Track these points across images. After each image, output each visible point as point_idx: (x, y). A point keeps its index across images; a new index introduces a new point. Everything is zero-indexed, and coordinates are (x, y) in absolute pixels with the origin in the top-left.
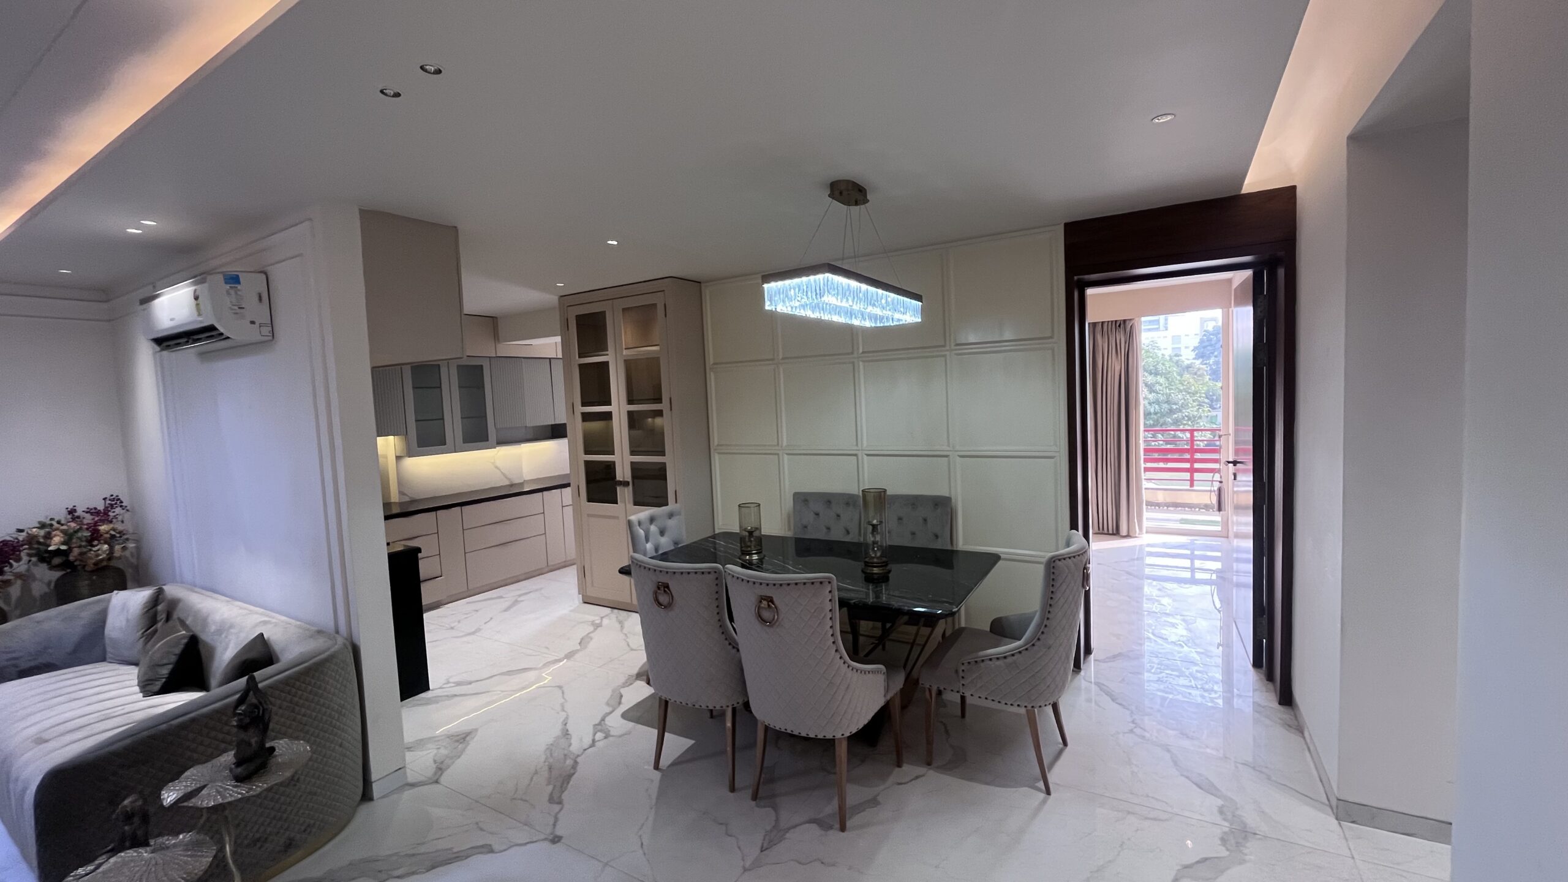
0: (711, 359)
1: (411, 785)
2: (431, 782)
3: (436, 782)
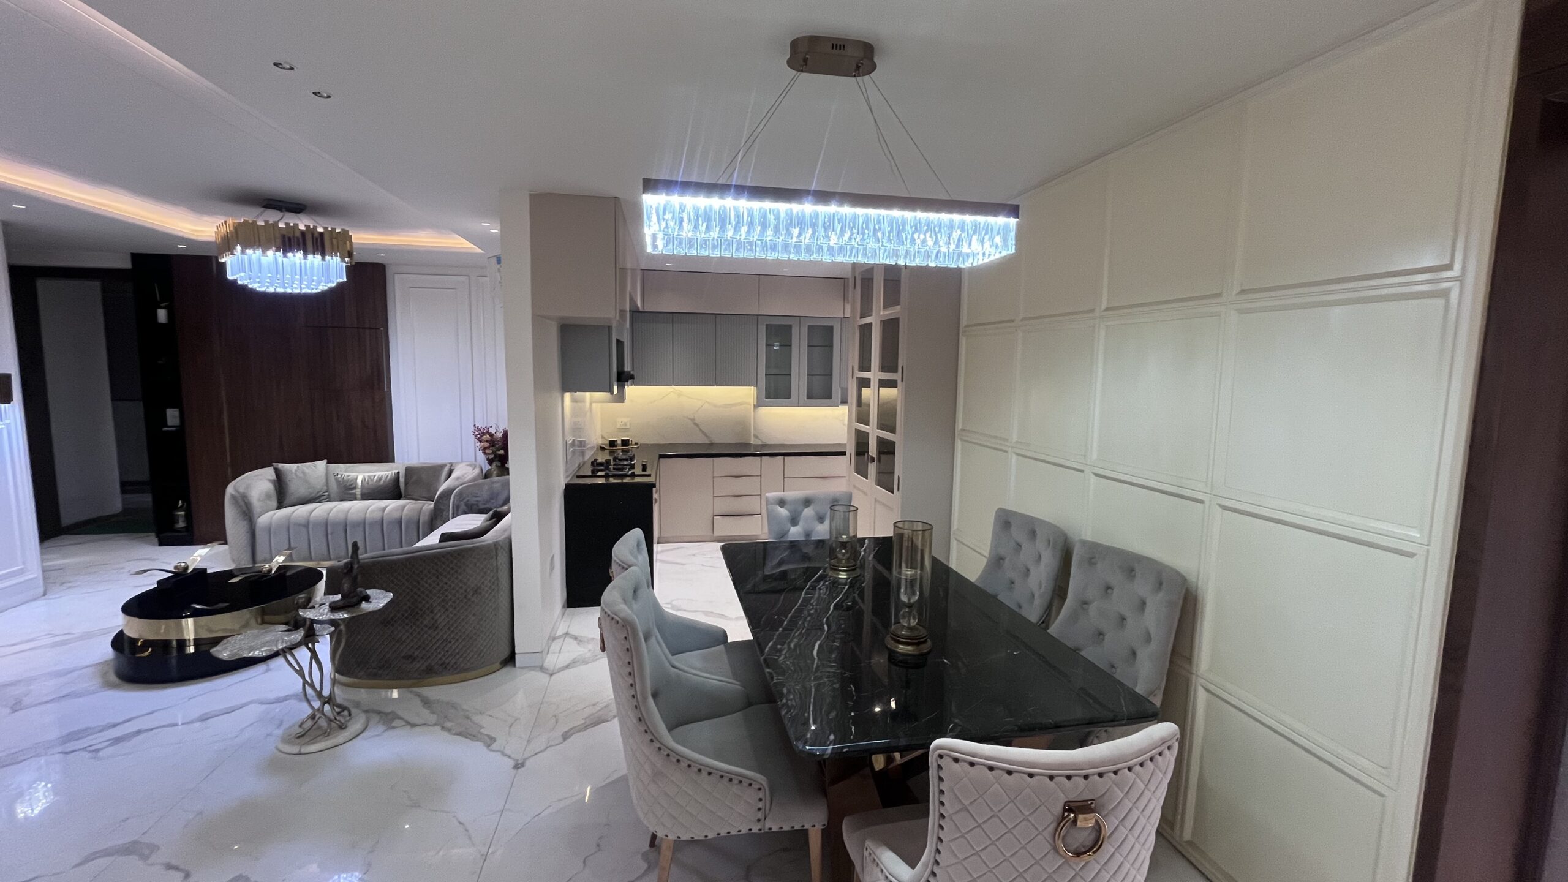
0: (964, 321)
1: (542, 668)
2: (551, 672)
3: (551, 675)
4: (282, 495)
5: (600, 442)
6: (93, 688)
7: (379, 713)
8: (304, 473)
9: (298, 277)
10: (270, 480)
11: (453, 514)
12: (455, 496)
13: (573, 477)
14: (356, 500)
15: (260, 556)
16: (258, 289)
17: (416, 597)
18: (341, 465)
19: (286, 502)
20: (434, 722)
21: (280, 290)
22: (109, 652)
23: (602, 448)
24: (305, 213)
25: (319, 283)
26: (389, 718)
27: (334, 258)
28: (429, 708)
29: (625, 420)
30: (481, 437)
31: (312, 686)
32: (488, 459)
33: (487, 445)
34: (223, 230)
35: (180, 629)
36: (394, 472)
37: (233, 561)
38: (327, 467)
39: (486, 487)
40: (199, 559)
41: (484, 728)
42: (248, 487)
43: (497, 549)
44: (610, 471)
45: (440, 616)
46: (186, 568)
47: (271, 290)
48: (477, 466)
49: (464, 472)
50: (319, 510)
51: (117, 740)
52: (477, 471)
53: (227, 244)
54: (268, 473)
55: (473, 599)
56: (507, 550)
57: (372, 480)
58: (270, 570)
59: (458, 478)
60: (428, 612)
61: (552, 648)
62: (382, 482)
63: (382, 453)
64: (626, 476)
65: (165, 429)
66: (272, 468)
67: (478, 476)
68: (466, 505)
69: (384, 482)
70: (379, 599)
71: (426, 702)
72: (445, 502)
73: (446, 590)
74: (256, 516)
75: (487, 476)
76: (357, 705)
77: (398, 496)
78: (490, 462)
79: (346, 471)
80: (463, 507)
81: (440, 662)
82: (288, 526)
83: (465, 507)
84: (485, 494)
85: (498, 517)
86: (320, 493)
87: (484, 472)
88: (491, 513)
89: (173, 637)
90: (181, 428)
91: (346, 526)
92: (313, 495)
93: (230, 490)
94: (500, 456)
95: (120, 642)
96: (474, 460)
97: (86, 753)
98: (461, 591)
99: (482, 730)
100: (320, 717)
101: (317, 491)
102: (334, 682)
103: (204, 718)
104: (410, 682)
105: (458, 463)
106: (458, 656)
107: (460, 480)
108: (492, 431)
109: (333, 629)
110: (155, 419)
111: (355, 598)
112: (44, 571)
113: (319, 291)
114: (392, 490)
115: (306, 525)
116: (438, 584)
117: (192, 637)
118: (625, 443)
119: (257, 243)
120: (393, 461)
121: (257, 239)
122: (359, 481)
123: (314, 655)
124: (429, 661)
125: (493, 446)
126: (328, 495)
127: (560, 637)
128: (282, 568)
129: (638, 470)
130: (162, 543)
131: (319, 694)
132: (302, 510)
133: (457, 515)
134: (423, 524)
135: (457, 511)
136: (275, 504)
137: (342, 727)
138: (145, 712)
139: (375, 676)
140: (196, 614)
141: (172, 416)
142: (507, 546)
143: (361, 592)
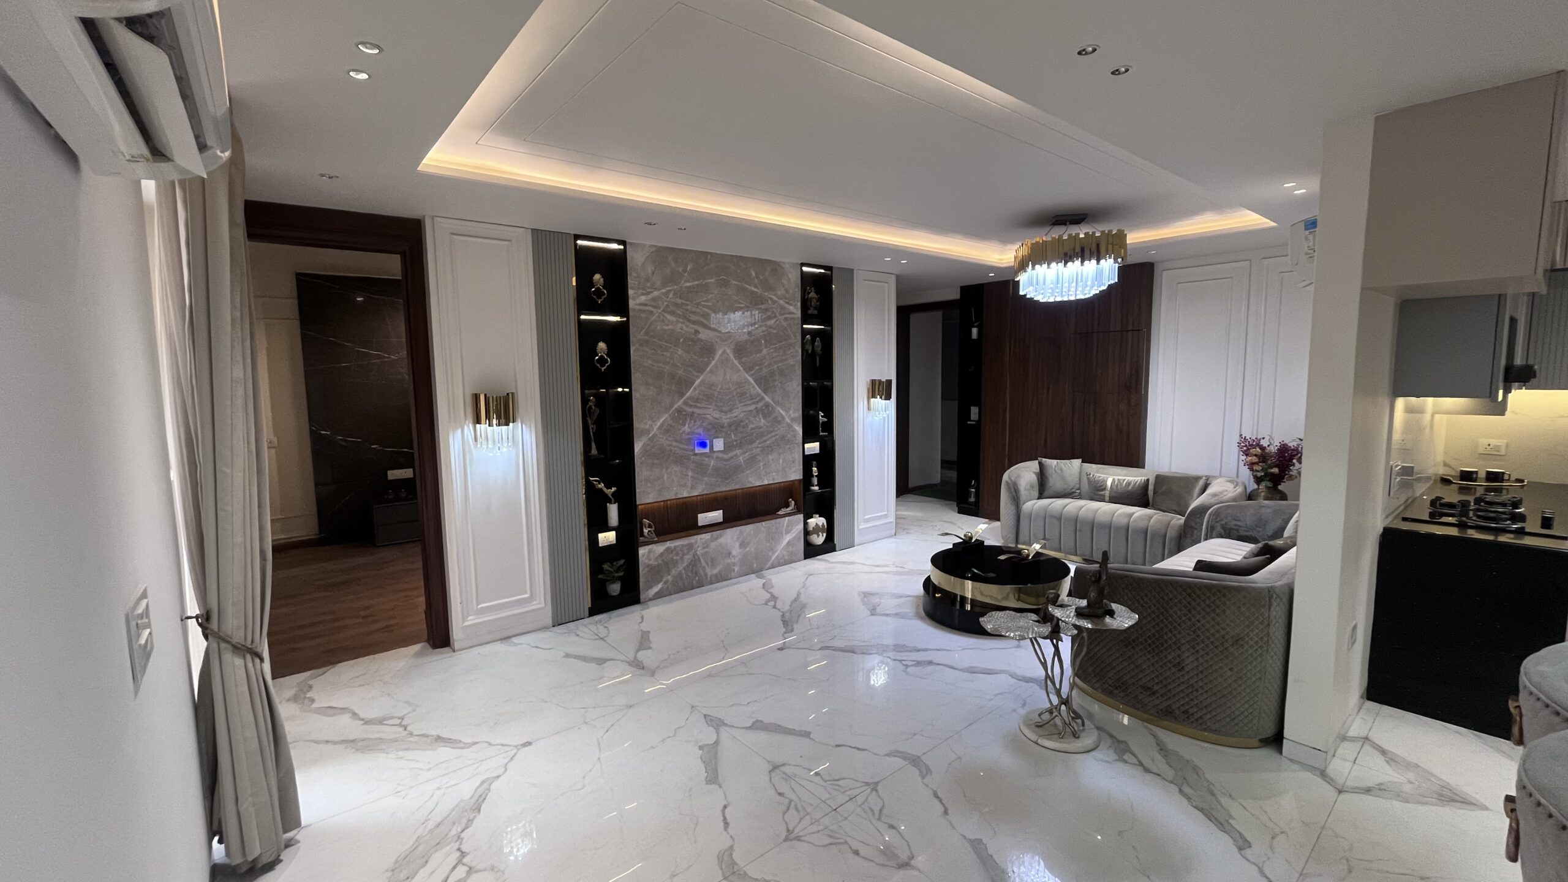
1: (1323, 774)
2: (1340, 787)
3: (1340, 792)
4: (1043, 489)
5: (1442, 471)
6: (910, 614)
7: (1112, 736)
8: (1061, 469)
9: (1074, 284)
10: (1035, 473)
11: (1206, 535)
12: (1210, 514)
13: (1395, 518)
14: (1103, 501)
15: (1022, 538)
16: (1041, 301)
17: (1162, 625)
18: (1094, 466)
19: (1046, 494)
20: (1169, 779)
21: (1059, 299)
22: (920, 590)
23: (1445, 481)
24: (1087, 223)
25: (1092, 287)
26: (1121, 749)
27: (1108, 260)
28: (1165, 756)
29: (1494, 442)
30: (1248, 449)
31: (1053, 683)
32: (1255, 477)
33: (1255, 459)
34: (1020, 254)
35: (963, 587)
36: (1143, 478)
37: (1003, 538)
38: (1082, 466)
39: (1252, 511)
40: (981, 531)
41: (1234, 819)
42: (1019, 476)
43: (1271, 597)
44: (1468, 518)
45: (1188, 657)
46: (971, 538)
47: (1051, 300)
48: (1240, 484)
49: (1225, 488)
50: (1072, 506)
51: (919, 663)
52: (1240, 489)
53: (1022, 266)
54: (1033, 466)
55: (1232, 650)
56: (1285, 600)
57: (1121, 484)
58: (1028, 555)
59: (1215, 495)
60: (1174, 647)
61: (1340, 751)
62: (1130, 487)
63: (1133, 457)
64: (1505, 531)
65: (969, 422)
66: (1037, 462)
67: (1240, 495)
68: (1223, 527)
69: (1133, 488)
70: (1123, 619)
71: (1162, 749)
72: (1198, 520)
73: (1199, 629)
74: (1022, 502)
75: (1251, 497)
76: (1091, 716)
77: (1145, 503)
78: (1258, 480)
79: (1097, 472)
80: (1219, 529)
81: (1183, 709)
82: (1046, 517)
83: (1222, 531)
84: (1248, 519)
85: (1271, 553)
86: (1074, 490)
87: (1249, 491)
88: (1260, 545)
89: (958, 592)
90: (979, 422)
91: (1093, 526)
92: (1067, 491)
93: (1005, 477)
94: (1273, 474)
95: (928, 583)
96: (1235, 476)
97: (901, 665)
98: (1217, 635)
99: (1231, 821)
100: (1057, 716)
101: (1071, 487)
102: (1072, 686)
103: (972, 671)
104: (1146, 716)
105: (1215, 477)
106: (1205, 711)
107: (1217, 498)
108: (1264, 443)
109: (1076, 632)
110: (964, 414)
111: (1100, 610)
112: (896, 518)
113: (1091, 295)
114: (1140, 497)
115: (1059, 518)
116: (1190, 619)
117: (970, 597)
118: (1492, 477)
119: (1044, 258)
120: (1143, 467)
121: (1044, 254)
122: (1109, 483)
123: (1057, 652)
124: (1169, 703)
125: (1263, 462)
126: (1080, 493)
127: (1354, 739)
128: (1038, 554)
129: (1533, 525)
130: (961, 511)
131: (1058, 692)
132: (1059, 503)
133: (1212, 538)
134: (1171, 540)
135: (1212, 532)
136: (1036, 494)
137: (1075, 735)
138: (935, 648)
139: (1110, 694)
140: (975, 578)
141: (974, 412)
142: (1287, 596)
143: (1106, 604)
